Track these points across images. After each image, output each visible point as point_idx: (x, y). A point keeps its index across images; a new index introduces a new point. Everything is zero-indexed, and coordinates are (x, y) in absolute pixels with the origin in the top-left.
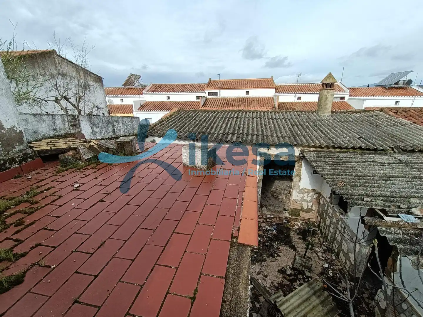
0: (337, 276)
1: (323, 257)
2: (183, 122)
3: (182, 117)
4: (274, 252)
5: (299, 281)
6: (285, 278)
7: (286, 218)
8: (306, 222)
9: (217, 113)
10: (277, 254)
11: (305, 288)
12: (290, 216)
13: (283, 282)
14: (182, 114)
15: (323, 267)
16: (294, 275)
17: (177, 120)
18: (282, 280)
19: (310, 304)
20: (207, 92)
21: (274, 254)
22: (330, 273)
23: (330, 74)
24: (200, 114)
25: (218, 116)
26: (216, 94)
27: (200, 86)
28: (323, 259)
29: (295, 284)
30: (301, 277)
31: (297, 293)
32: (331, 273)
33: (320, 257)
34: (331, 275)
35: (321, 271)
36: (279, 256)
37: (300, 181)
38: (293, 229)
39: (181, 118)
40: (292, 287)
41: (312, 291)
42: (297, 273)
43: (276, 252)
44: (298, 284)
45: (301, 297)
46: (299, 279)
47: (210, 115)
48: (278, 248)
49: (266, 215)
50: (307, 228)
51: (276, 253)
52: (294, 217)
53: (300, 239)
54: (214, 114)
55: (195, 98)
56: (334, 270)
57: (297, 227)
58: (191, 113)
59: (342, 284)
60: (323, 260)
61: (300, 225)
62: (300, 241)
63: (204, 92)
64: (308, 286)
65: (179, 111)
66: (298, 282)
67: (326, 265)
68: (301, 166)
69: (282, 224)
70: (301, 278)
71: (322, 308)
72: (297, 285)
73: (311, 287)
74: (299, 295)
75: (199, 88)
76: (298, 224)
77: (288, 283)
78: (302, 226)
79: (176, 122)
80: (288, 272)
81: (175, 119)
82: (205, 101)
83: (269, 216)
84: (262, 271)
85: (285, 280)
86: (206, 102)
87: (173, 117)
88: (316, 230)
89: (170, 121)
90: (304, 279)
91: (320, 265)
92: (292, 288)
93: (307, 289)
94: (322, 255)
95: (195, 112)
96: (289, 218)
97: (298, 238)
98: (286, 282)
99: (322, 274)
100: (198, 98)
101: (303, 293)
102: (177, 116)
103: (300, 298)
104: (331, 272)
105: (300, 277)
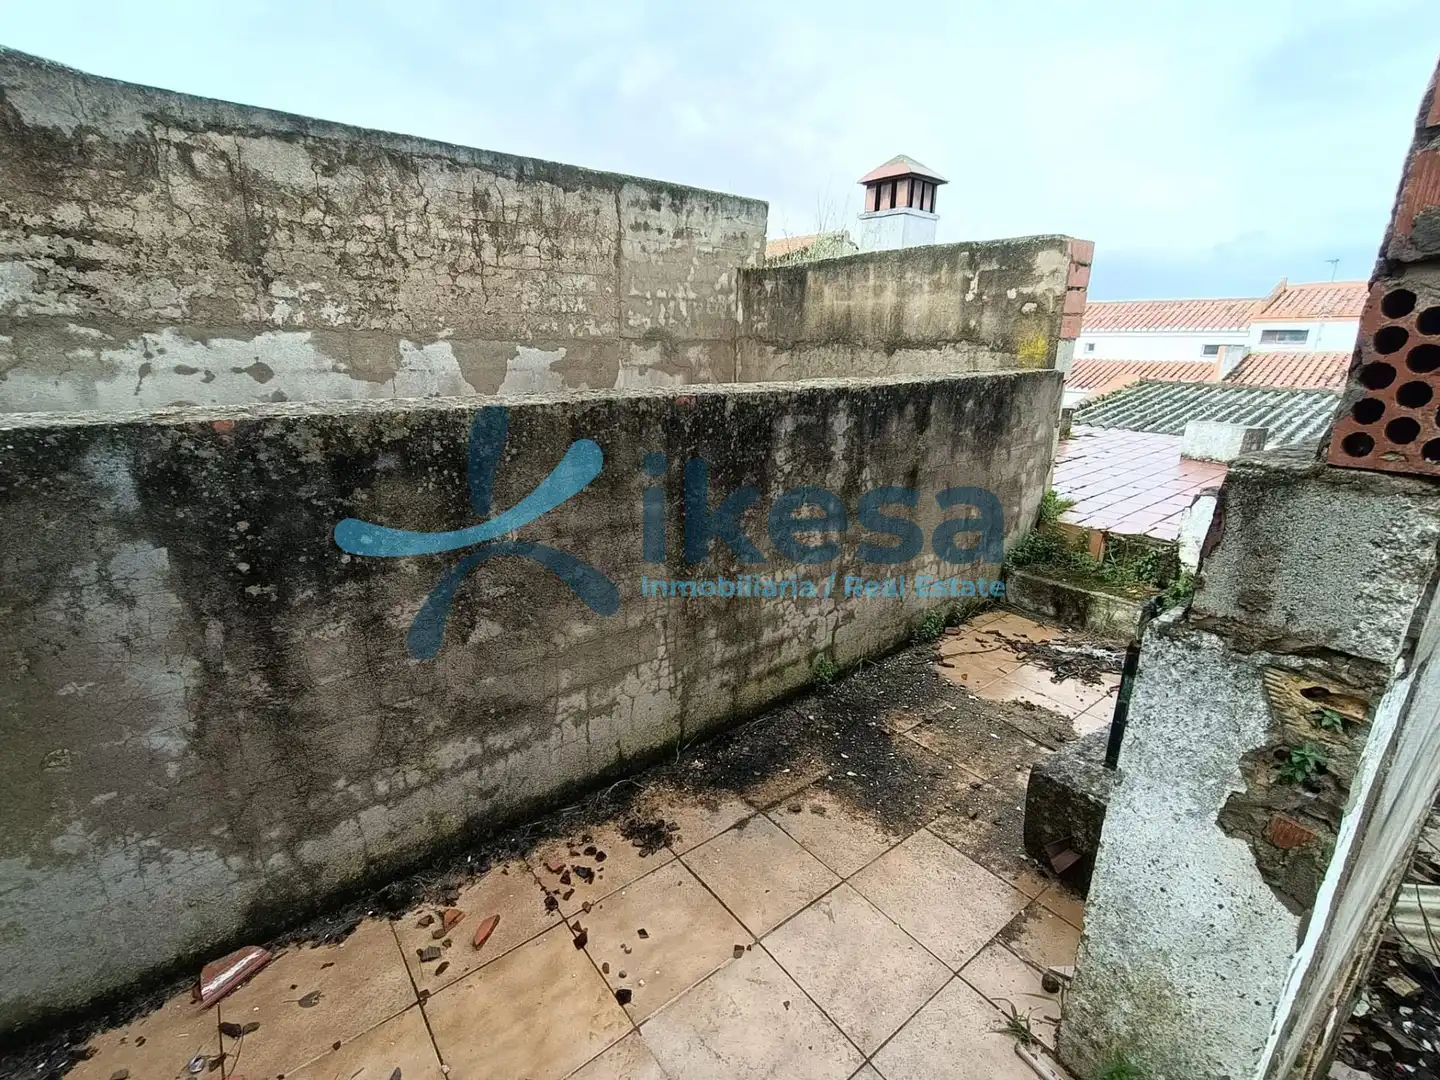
2: (1154, 412)
3: (1151, 399)
9: (1288, 396)
14: (1149, 393)
17: (1134, 407)
20: (1258, 329)
24: (1215, 395)
25: (1286, 405)
26: (1299, 335)
27: (1230, 309)
39: (1145, 401)
47: (1254, 399)
54: (1272, 397)
55: (1200, 350)
58: (1183, 390)
63: (1243, 329)
65: (1141, 384)
75: (1223, 314)
79: (1128, 410)
81: (1125, 404)
82: (1242, 362)
86: (1245, 365)
87: (1120, 396)
89: (1110, 406)
95: (1198, 389)
100: (1212, 350)
102: (1131, 394)
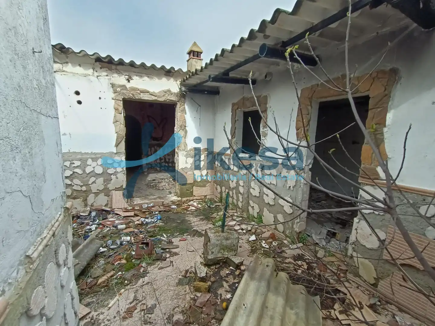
0: (273, 245)
1: (242, 229)
4: (162, 251)
5: (227, 282)
6: (197, 290)
7: (173, 203)
8: (203, 200)
10: (170, 252)
11: (247, 285)
12: (180, 199)
13: (195, 300)
15: (250, 241)
16: (214, 275)
18: (192, 299)
19: (272, 318)
21: (164, 255)
22: (264, 245)
23: (195, 43)
28: (244, 231)
29: (220, 291)
30: (227, 272)
31: (237, 308)
32: (266, 244)
33: (239, 231)
34: (267, 247)
35: (250, 248)
36: (176, 254)
37: (186, 136)
38: (188, 212)
40: (219, 301)
41: (264, 284)
42: (216, 268)
43: (167, 249)
44: (227, 287)
45: (251, 312)
46: (225, 276)
48: (170, 242)
49: (141, 205)
50: (207, 206)
51: (167, 252)
52: (184, 199)
53: (202, 220)
56: (266, 239)
57: (194, 208)
59: (287, 253)
60: (245, 234)
61: (196, 205)
62: (202, 222)
64: (252, 278)
66: (225, 284)
67: (253, 238)
68: (184, 111)
69: (170, 211)
70: (227, 274)
71: (293, 312)
72: (227, 291)
73: (257, 276)
74: (244, 307)
76: (194, 204)
77: (208, 296)
78: (200, 206)
80: (201, 273)
83: (146, 205)
84: (140, 302)
85: (199, 294)
88: (219, 206)
90: (232, 273)
91: (244, 241)
92: (219, 303)
93: (253, 285)
94: (240, 227)
96: (179, 201)
97: (199, 220)
98: (203, 297)
99: (253, 251)
101: (249, 299)
103: (248, 316)
104: (264, 243)
105: (225, 272)
